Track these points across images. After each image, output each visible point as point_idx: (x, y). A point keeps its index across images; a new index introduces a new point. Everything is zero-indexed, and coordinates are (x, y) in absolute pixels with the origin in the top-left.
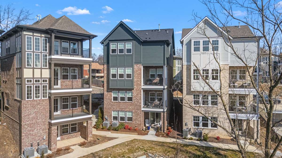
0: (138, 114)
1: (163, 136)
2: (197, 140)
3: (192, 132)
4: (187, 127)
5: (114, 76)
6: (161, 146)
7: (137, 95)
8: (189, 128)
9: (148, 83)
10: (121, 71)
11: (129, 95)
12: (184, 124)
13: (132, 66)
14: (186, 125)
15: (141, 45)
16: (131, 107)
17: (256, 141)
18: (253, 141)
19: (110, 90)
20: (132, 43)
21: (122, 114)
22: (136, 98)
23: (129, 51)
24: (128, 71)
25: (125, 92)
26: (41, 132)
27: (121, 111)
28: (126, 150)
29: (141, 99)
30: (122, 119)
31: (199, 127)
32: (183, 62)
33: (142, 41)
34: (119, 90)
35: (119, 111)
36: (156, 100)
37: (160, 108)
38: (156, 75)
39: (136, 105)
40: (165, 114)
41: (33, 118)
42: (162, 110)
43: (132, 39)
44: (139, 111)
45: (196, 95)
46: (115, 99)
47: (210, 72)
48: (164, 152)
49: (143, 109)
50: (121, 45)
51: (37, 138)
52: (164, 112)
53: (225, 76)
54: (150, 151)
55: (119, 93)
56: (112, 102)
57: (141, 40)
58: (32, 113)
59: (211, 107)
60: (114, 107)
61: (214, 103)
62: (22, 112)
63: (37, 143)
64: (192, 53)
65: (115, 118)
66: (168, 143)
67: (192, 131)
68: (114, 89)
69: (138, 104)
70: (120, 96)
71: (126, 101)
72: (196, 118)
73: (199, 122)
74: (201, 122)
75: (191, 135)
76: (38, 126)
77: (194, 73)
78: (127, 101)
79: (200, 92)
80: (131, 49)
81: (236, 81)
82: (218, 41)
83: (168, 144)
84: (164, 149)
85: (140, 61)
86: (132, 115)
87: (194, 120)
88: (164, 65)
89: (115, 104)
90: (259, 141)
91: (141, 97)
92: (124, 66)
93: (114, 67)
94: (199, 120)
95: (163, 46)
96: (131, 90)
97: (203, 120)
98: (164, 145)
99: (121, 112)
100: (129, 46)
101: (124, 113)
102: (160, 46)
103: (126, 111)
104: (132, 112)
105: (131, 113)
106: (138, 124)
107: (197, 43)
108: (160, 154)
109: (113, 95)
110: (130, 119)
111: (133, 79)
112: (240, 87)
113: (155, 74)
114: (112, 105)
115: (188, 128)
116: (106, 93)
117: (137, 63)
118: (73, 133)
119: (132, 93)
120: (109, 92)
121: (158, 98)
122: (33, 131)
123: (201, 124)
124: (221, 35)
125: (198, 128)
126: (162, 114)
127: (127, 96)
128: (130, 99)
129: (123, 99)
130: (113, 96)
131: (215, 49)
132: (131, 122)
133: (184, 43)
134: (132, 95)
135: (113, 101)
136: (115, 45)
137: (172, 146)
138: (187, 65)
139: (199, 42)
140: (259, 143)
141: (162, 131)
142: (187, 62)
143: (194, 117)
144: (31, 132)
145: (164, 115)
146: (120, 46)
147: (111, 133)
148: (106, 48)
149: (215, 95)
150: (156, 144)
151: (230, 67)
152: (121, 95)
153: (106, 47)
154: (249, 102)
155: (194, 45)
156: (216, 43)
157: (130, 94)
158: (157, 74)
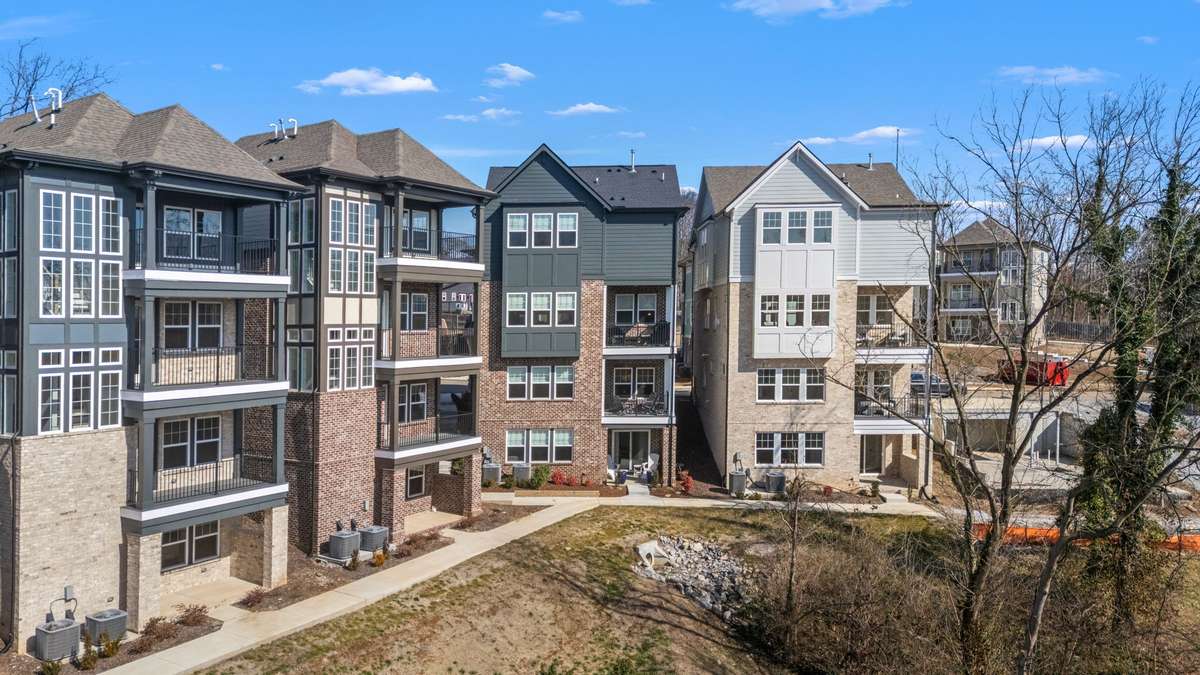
0: (591, 437)
1: (674, 495)
2: (774, 499)
3: (754, 481)
4: (739, 467)
5: (517, 318)
6: (684, 517)
7: (590, 376)
8: (745, 468)
9: (614, 341)
10: (539, 302)
11: (562, 378)
12: (730, 458)
13: (577, 287)
14: (735, 460)
15: (603, 221)
16: (567, 417)
17: (923, 489)
18: (916, 493)
19: (498, 362)
20: (577, 214)
21: (537, 440)
22: (586, 388)
23: (568, 238)
24: (565, 302)
25: (550, 367)
26: (359, 488)
27: (538, 430)
28: (596, 529)
29: (599, 389)
30: (539, 453)
31: (771, 465)
32: (731, 276)
33: (610, 209)
34: (529, 362)
35: (528, 430)
36: (634, 392)
37: (654, 414)
38: (636, 312)
39: (586, 408)
40: (674, 433)
41: (343, 446)
42: (665, 420)
43: (577, 201)
44: (593, 428)
45: (767, 371)
46: (517, 391)
47: (808, 303)
48: (699, 531)
49: (605, 420)
50: (540, 219)
51: (350, 507)
52: (669, 425)
53: (842, 313)
54: (663, 530)
55: (529, 371)
56: (507, 402)
57: (606, 206)
58: (342, 430)
59: (808, 404)
60: (514, 417)
61: (816, 393)
62: (321, 426)
63: (349, 522)
64: (758, 249)
65: (516, 453)
66: (699, 509)
67: (754, 476)
68: (514, 361)
69: (592, 405)
70: (532, 382)
71: (552, 397)
72: (764, 439)
73: (772, 451)
74: (777, 450)
75: (751, 488)
76: (352, 469)
77: (763, 307)
78: (532, 399)
79: (778, 362)
80: (574, 233)
81: (868, 329)
82: (829, 214)
83: (701, 511)
84: (697, 524)
85: (599, 272)
86: (571, 441)
87: (759, 445)
88: (674, 284)
89: (517, 408)
90: (929, 491)
91: (599, 382)
92: (551, 285)
93: (516, 288)
94: (772, 445)
95: (671, 226)
96: (568, 361)
97: (783, 444)
98: (693, 517)
99: (534, 432)
100: (568, 222)
101: (543, 435)
102: (661, 226)
103: (552, 430)
104: (571, 431)
105: (567, 436)
106: (591, 468)
107: (773, 219)
108: (689, 535)
109: (511, 378)
110: (564, 453)
111: (579, 326)
112: (883, 344)
113: (633, 310)
114: (506, 412)
115: (741, 470)
116: (485, 374)
117: (591, 276)
118: (416, 498)
119: (572, 371)
120: (497, 369)
121: (639, 386)
122: (341, 484)
123: (777, 457)
124: (838, 196)
125: (771, 468)
126: (666, 432)
127: (555, 382)
128: (566, 390)
129: (541, 390)
130: (508, 382)
131: (823, 236)
132: (570, 462)
133: (734, 218)
134: (571, 378)
135: (508, 399)
136: (522, 221)
137: (715, 515)
138: (741, 283)
139: (804, 214)
140: (930, 496)
141: (665, 484)
142: (742, 273)
143: (759, 436)
144: (338, 488)
145: (671, 434)
146: (541, 222)
147: (516, 496)
148: (490, 228)
149: (817, 370)
150: (670, 515)
151: (860, 288)
152: (535, 379)
153: (490, 224)
154: (900, 387)
155: (765, 224)
156: (823, 219)
157: (566, 374)
158: (639, 310)
